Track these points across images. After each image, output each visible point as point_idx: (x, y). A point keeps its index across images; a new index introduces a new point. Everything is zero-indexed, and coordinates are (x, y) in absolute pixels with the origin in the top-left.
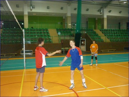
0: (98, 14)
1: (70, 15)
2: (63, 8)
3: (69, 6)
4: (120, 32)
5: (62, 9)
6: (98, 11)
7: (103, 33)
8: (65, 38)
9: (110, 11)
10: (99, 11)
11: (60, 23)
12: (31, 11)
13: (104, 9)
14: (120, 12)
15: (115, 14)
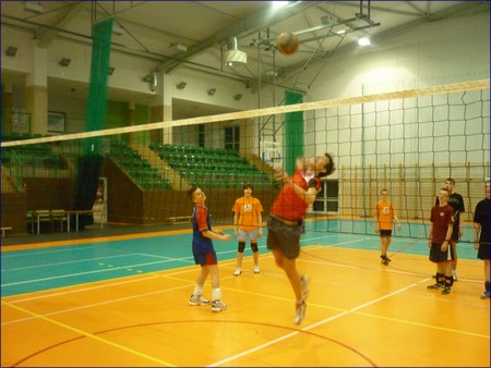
0: (144, 89)
1: (44, 84)
2: (18, 52)
3: (43, 46)
4: (210, 157)
5: (13, 55)
6: (145, 80)
7: (162, 157)
8: (37, 170)
9: (181, 86)
10: (148, 79)
13: (165, 76)
14: (211, 92)
15: (194, 95)
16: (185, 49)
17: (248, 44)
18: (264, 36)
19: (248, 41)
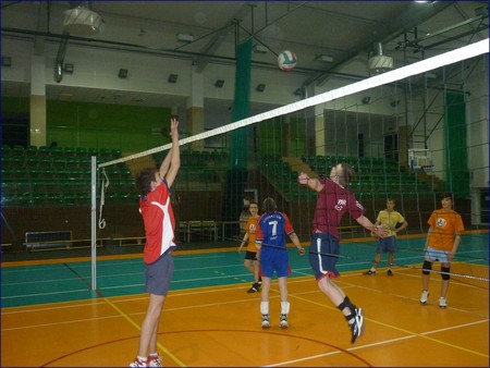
2: (179, 78)
3: (199, 71)
5: (175, 82)
6: (296, 94)
7: (313, 169)
8: (190, 185)
10: (299, 93)
11: (159, 129)
12: (59, 81)
13: (316, 88)
14: (365, 101)
16: (331, 60)
17: (394, 48)
18: (411, 37)
19: (393, 45)
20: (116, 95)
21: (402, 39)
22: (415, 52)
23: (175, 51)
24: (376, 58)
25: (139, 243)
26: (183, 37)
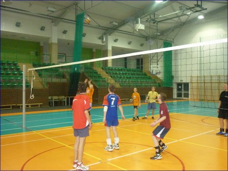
0: (99, 42)
1: (56, 42)
2: (46, 28)
3: (55, 25)
4: (129, 72)
5: (43, 30)
6: (99, 38)
8: (53, 79)
9: (116, 41)
10: (101, 38)
11: (34, 52)
13: (109, 36)
14: (129, 43)
16: (117, 24)
17: (145, 20)
18: (152, 16)
19: (145, 19)
20: (14, 34)
21: (148, 17)
22: (154, 23)
23: (47, 15)
24: (137, 25)
25: (30, 107)
26: (49, 9)
